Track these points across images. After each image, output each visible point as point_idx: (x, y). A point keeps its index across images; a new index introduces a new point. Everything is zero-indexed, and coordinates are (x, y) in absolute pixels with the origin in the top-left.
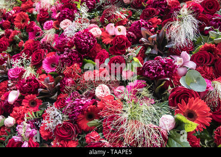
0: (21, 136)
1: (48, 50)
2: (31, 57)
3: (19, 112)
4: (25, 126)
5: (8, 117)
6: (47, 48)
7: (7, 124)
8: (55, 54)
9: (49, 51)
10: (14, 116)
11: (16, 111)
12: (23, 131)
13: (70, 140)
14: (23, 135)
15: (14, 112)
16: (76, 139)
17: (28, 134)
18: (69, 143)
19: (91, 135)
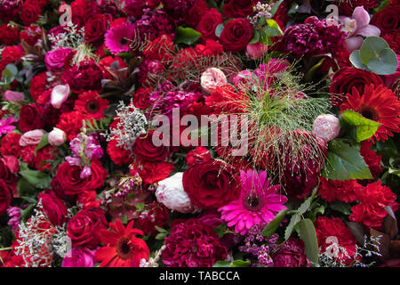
0: (78, 157)
1: (113, 15)
2: (83, 29)
3: (71, 120)
4: (84, 140)
5: (53, 129)
6: (111, 11)
7: (52, 140)
8: (125, 22)
9: (115, 17)
11: (66, 120)
12: (82, 148)
13: (160, 162)
14: (82, 155)
15: (63, 121)
16: (170, 161)
17: (90, 154)
18: (159, 167)
19: (197, 152)
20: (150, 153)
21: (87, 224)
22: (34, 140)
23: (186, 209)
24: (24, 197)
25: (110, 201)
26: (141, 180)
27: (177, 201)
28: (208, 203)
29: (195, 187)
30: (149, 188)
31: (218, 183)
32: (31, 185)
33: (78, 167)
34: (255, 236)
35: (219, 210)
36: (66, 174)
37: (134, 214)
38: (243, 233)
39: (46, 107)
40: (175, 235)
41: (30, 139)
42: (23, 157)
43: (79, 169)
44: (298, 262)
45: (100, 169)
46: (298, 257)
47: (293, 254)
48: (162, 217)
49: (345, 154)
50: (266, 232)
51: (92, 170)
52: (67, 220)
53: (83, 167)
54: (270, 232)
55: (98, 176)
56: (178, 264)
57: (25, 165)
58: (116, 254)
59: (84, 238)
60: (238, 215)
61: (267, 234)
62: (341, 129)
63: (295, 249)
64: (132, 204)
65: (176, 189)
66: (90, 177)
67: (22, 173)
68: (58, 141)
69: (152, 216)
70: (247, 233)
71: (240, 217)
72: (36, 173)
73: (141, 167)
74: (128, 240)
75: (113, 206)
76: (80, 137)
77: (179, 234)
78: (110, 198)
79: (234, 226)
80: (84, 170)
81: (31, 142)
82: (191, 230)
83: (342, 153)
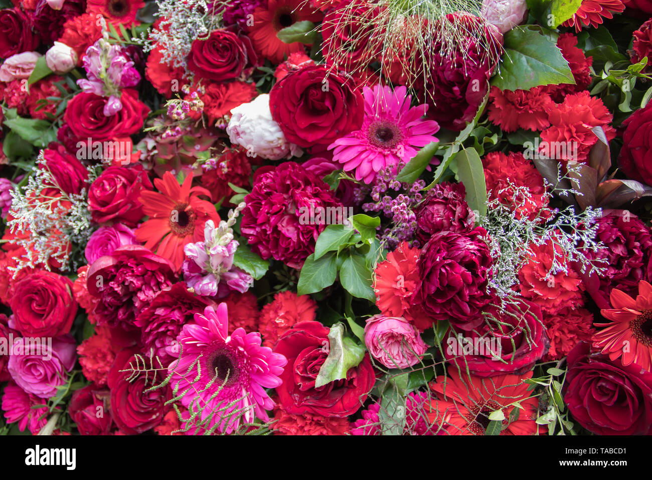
0: (98, 80)
3: (83, 29)
4: (106, 51)
5: (54, 45)
7: (55, 62)
10: (70, 43)
11: (75, 29)
12: (104, 64)
13: (233, 80)
14: (104, 75)
15: (69, 31)
16: (250, 81)
17: (118, 75)
18: (232, 90)
19: (292, 62)
20: (218, 67)
21: (119, 186)
22: (24, 70)
23: (277, 151)
24: (16, 164)
25: (156, 152)
26: (202, 104)
27: (262, 137)
28: (311, 137)
29: (290, 112)
30: (217, 124)
31: (328, 103)
32: (25, 142)
33: (100, 98)
34: (388, 183)
35: (330, 148)
36: (80, 113)
37: (195, 165)
38: (368, 181)
39: (37, 13)
40: (260, 188)
41: (16, 67)
42: (9, 99)
43: (101, 101)
44: (454, 213)
45: (135, 102)
46: (455, 205)
47: (446, 202)
48: (239, 172)
49: (532, 48)
50: (405, 176)
51: (123, 103)
52: (88, 186)
53: (107, 99)
54: (410, 175)
55: (133, 113)
56: (265, 231)
57: (13, 112)
58: (169, 229)
59: (117, 208)
60: (361, 153)
61: (407, 178)
62: (527, 11)
63: (450, 195)
64: (190, 154)
65: (260, 117)
66: (120, 112)
67: (8, 123)
68: (64, 63)
69: (223, 164)
70: (375, 178)
71: (363, 156)
72: (32, 122)
73: (202, 89)
74: (186, 206)
75: (161, 160)
76: (100, 47)
77: (267, 186)
78: (154, 148)
79: (354, 170)
80: (110, 103)
81: (19, 73)
82: (285, 179)
83: (527, 47)
